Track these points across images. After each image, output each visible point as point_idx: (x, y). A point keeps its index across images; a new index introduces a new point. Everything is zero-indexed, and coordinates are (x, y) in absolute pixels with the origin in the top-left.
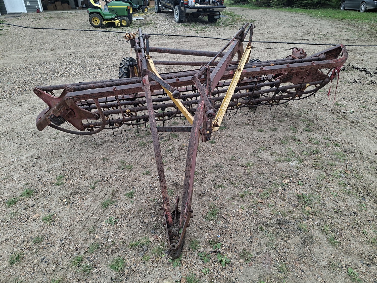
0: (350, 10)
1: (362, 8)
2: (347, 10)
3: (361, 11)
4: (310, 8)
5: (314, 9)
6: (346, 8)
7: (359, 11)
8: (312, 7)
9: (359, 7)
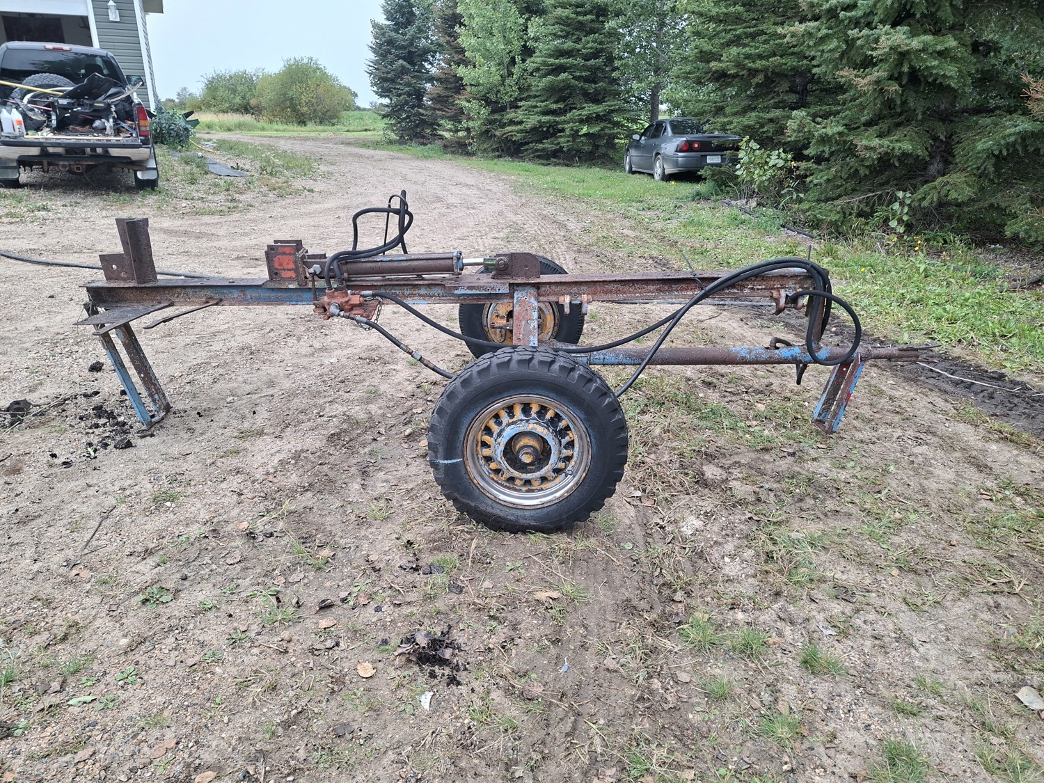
0: (640, 173)
1: (658, 171)
2: (634, 173)
3: (657, 177)
4: (556, 165)
5: (567, 165)
6: (633, 169)
7: (652, 175)
8: (561, 161)
9: (652, 167)
